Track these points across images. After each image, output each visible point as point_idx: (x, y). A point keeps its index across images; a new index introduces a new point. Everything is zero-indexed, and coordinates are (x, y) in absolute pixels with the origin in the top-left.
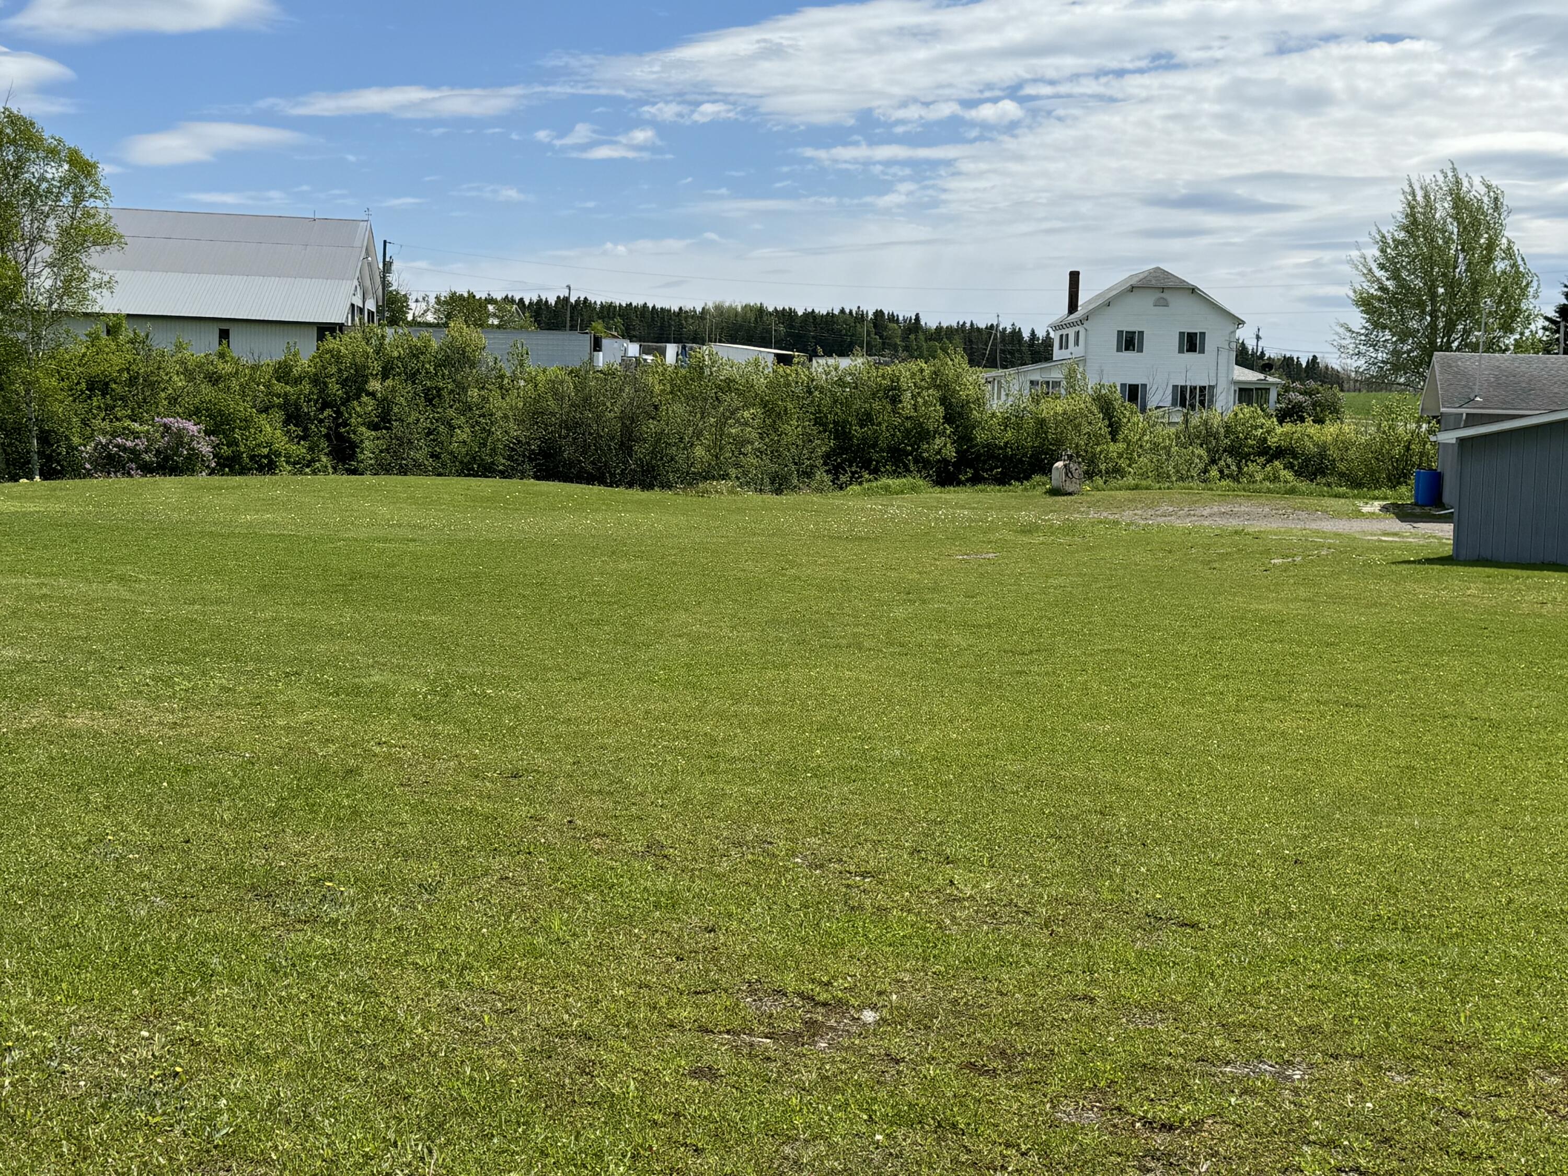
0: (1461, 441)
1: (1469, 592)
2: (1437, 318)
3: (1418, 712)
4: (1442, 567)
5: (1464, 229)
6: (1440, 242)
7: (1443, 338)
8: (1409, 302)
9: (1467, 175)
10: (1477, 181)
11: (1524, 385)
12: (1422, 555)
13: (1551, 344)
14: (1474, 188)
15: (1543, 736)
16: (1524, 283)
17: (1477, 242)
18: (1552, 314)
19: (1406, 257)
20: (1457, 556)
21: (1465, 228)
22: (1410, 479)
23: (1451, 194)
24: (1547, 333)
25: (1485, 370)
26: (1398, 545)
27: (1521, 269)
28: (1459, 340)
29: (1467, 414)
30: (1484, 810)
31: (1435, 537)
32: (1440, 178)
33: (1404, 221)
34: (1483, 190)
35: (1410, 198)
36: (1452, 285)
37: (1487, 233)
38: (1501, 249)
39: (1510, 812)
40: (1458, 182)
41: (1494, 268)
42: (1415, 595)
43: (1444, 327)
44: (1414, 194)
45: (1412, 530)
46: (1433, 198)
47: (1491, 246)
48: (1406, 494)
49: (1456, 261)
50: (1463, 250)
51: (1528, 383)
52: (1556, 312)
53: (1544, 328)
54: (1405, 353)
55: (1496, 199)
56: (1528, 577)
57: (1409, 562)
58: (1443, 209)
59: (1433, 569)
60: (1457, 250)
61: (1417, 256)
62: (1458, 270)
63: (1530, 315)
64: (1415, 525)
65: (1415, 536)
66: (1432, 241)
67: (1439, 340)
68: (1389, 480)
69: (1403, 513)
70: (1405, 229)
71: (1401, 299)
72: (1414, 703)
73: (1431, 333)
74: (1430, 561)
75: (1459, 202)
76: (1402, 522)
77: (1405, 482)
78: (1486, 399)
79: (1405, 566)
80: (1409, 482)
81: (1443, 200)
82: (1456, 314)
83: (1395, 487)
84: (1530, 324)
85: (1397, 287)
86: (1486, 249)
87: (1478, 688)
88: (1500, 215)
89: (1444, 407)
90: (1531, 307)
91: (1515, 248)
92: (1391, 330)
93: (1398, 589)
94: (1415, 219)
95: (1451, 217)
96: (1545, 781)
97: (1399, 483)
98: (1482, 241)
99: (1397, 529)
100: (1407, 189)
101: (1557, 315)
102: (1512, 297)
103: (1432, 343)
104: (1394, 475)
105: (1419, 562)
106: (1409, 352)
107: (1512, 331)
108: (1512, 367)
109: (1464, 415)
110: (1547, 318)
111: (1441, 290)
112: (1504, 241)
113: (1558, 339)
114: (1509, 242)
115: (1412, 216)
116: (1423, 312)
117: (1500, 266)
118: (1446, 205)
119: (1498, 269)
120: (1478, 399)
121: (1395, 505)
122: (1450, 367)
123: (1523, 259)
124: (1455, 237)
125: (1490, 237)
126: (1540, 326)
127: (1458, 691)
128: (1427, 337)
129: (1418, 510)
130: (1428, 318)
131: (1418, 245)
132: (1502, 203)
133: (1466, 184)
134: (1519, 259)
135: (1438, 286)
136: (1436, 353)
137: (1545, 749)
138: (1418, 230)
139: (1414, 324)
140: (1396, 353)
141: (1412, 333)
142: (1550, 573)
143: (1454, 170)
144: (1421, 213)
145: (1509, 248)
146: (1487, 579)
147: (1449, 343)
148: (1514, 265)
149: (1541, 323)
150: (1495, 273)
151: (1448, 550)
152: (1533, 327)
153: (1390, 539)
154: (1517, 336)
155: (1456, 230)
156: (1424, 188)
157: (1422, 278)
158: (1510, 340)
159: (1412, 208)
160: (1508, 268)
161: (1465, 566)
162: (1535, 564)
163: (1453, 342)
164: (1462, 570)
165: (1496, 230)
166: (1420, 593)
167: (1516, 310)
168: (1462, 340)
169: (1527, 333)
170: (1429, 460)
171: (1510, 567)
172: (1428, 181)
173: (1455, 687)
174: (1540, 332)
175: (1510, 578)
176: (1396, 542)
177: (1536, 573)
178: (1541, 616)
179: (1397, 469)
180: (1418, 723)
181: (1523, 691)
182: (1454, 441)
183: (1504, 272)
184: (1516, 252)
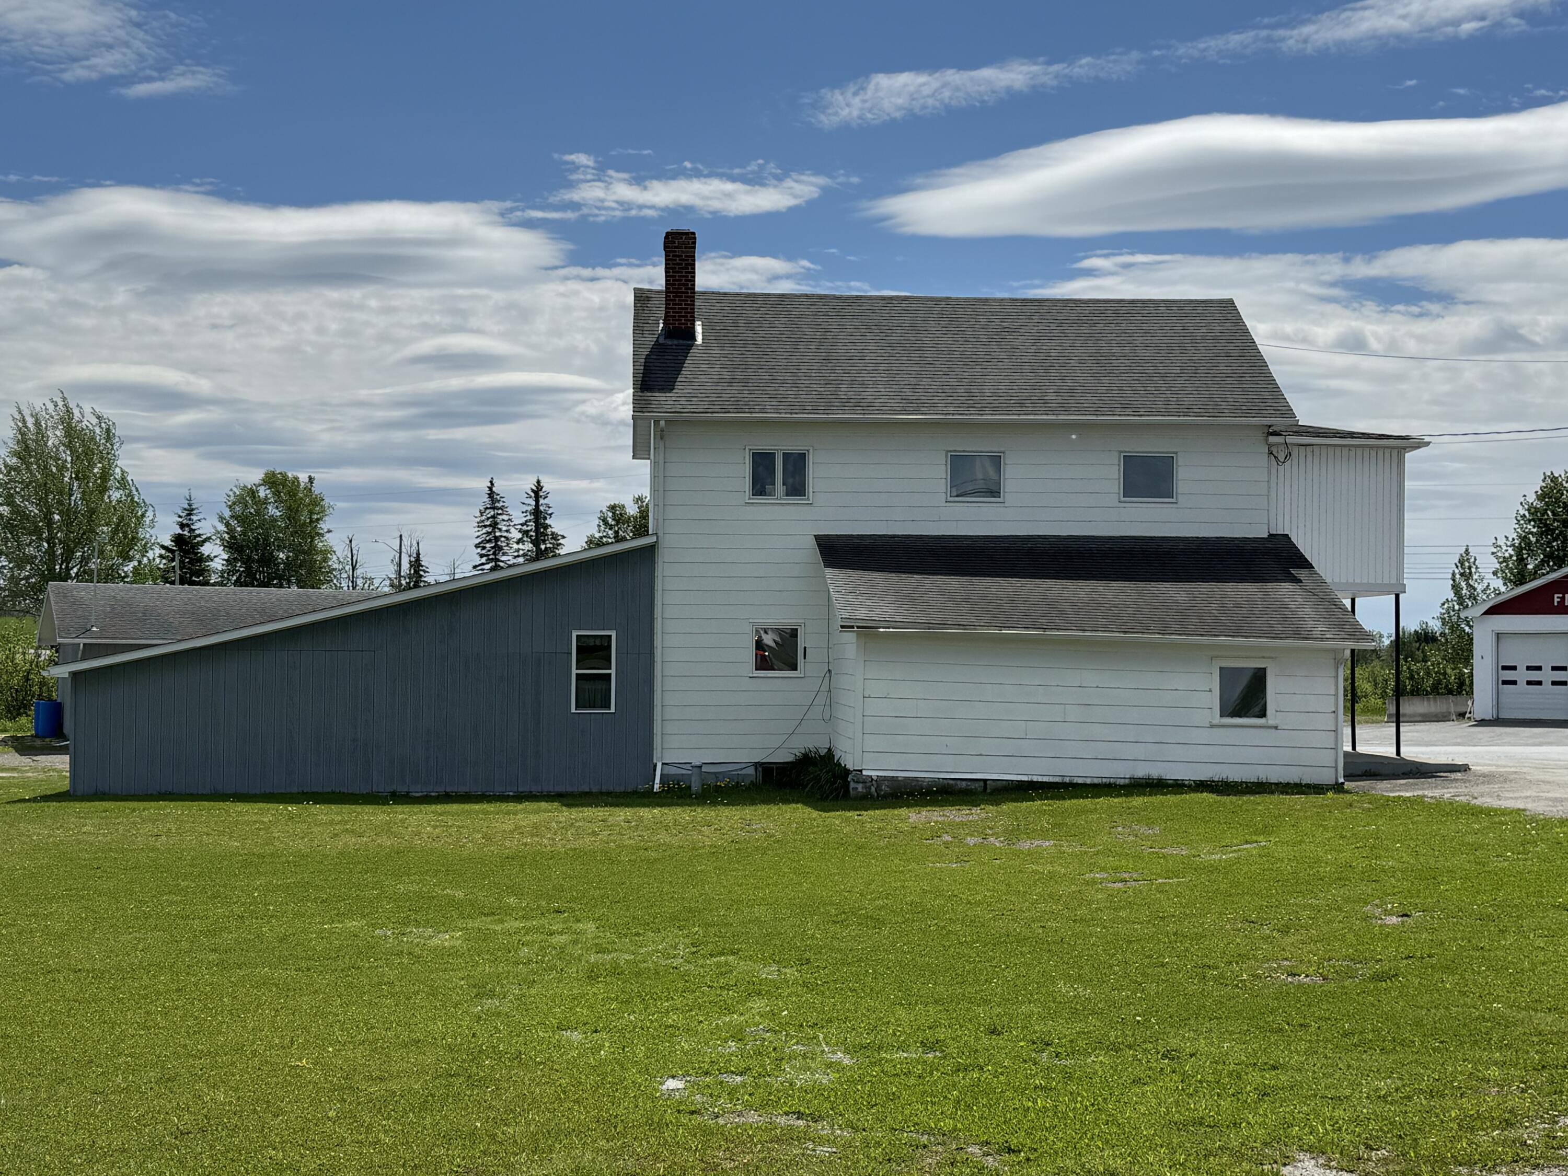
0: (74, 675)
1: (84, 829)
2: (55, 544)
3: (20, 969)
4: (58, 804)
5: (76, 458)
6: (54, 469)
7: (61, 565)
8: (24, 528)
9: (78, 406)
10: (87, 409)
11: (140, 615)
12: (39, 792)
13: (168, 572)
14: (85, 420)
15: (146, 981)
16: (140, 513)
17: (91, 472)
18: (168, 543)
19: (19, 483)
20: (75, 791)
21: (78, 457)
22: (30, 710)
23: (63, 423)
24: (164, 561)
25: (101, 600)
26: (16, 781)
27: (136, 499)
28: (79, 566)
29: (84, 644)
30: (76, 1076)
31: (54, 770)
32: (51, 407)
33: (16, 447)
34: (95, 421)
35: (20, 424)
36: (69, 514)
37: (100, 463)
38: (115, 478)
39: (102, 1073)
40: (69, 411)
41: (109, 497)
42: (28, 836)
43: (62, 554)
44: (24, 422)
45: (32, 764)
46: (44, 426)
47: (105, 475)
48: (26, 725)
49: (71, 489)
50: (77, 478)
51: (144, 614)
52: (172, 541)
53: (161, 556)
54: (22, 579)
55: (108, 430)
56: (144, 810)
57: (24, 801)
58: (55, 437)
59: (49, 807)
60: (71, 478)
61: (31, 482)
62: (73, 498)
63: (146, 543)
64: (35, 758)
65: (35, 770)
66: (45, 467)
67: (57, 567)
68: (9, 711)
69: (23, 747)
70: (16, 454)
71: (16, 526)
72: (17, 960)
73: (49, 560)
74: (46, 798)
75: (72, 432)
76: (21, 755)
77: (26, 713)
78: (102, 629)
79: (19, 805)
80: (29, 713)
81: (55, 428)
82: (74, 541)
83: (15, 718)
84: (147, 552)
85: (12, 513)
86: (100, 478)
87: (85, 936)
88: (112, 445)
89: (60, 637)
90: (148, 536)
91: (129, 478)
92: (7, 556)
93: (12, 831)
94: (27, 446)
95: (64, 445)
96: (142, 1032)
97: (19, 714)
98: (96, 470)
99: (17, 763)
100: (18, 416)
101: (173, 544)
102: (129, 525)
103: (51, 569)
104: (14, 707)
105: (34, 800)
106: (27, 578)
107: (131, 559)
108: (128, 596)
109: (82, 645)
110: (163, 547)
111: (57, 517)
112: (118, 470)
113: (174, 567)
114: (123, 472)
115: (23, 440)
116: (40, 539)
117: (116, 495)
118: (58, 433)
119: (113, 498)
120: (94, 629)
121: (14, 738)
122: (65, 597)
123: (137, 490)
124: (69, 466)
125: (103, 468)
126: (157, 555)
127: (65, 940)
128: (45, 563)
129: (38, 742)
130: (45, 544)
131: (31, 472)
132: (114, 434)
133: (76, 412)
134: (133, 489)
135: (54, 513)
136: (50, 583)
137: (145, 997)
138: (31, 457)
139: (30, 551)
140: (13, 579)
141: (30, 559)
142: (166, 803)
143: (64, 399)
144: (33, 440)
145: (123, 478)
146: (104, 814)
147: (68, 569)
148: (130, 495)
149: (158, 551)
150: (111, 502)
151: (65, 785)
152: (150, 554)
153: (9, 775)
154: (136, 563)
155: (69, 459)
156: (36, 417)
157: (37, 505)
158: (129, 567)
159: (23, 434)
160: (124, 498)
161: (82, 801)
162: (151, 795)
163: (72, 569)
164: (78, 806)
165: (110, 460)
166: (34, 834)
167: (133, 538)
168: (81, 567)
169: (145, 560)
170: (49, 691)
171: (127, 800)
172: (38, 409)
173: (61, 936)
174: (158, 560)
175: (127, 811)
176: (14, 777)
177: (152, 804)
178: (154, 849)
179: (16, 700)
180: (19, 983)
181: (130, 934)
182: (67, 675)
183: (119, 502)
184: (131, 482)
